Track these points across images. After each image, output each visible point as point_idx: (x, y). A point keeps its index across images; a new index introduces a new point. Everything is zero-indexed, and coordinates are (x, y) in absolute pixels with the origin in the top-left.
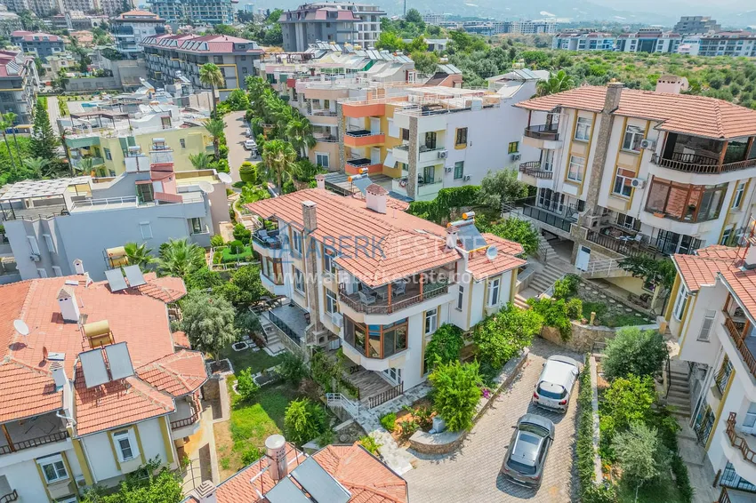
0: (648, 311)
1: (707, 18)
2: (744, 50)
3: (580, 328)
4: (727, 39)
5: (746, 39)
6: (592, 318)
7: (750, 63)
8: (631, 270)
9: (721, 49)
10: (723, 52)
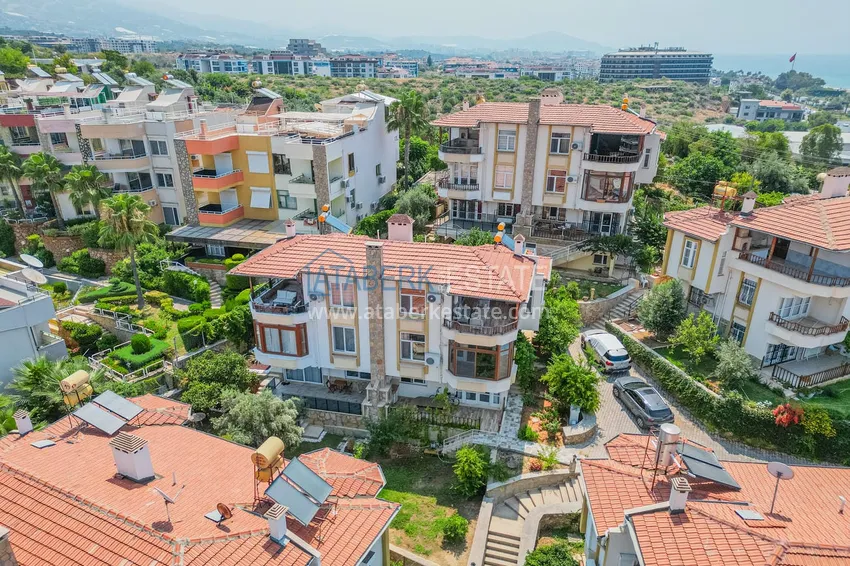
0: (610, 279)
1: (313, 41)
2: (367, 73)
3: (586, 305)
4: (351, 61)
5: (366, 61)
6: (592, 294)
7: (382, 84)
8: (589, 250)
9: (350, 71)
10: (352, 73)
